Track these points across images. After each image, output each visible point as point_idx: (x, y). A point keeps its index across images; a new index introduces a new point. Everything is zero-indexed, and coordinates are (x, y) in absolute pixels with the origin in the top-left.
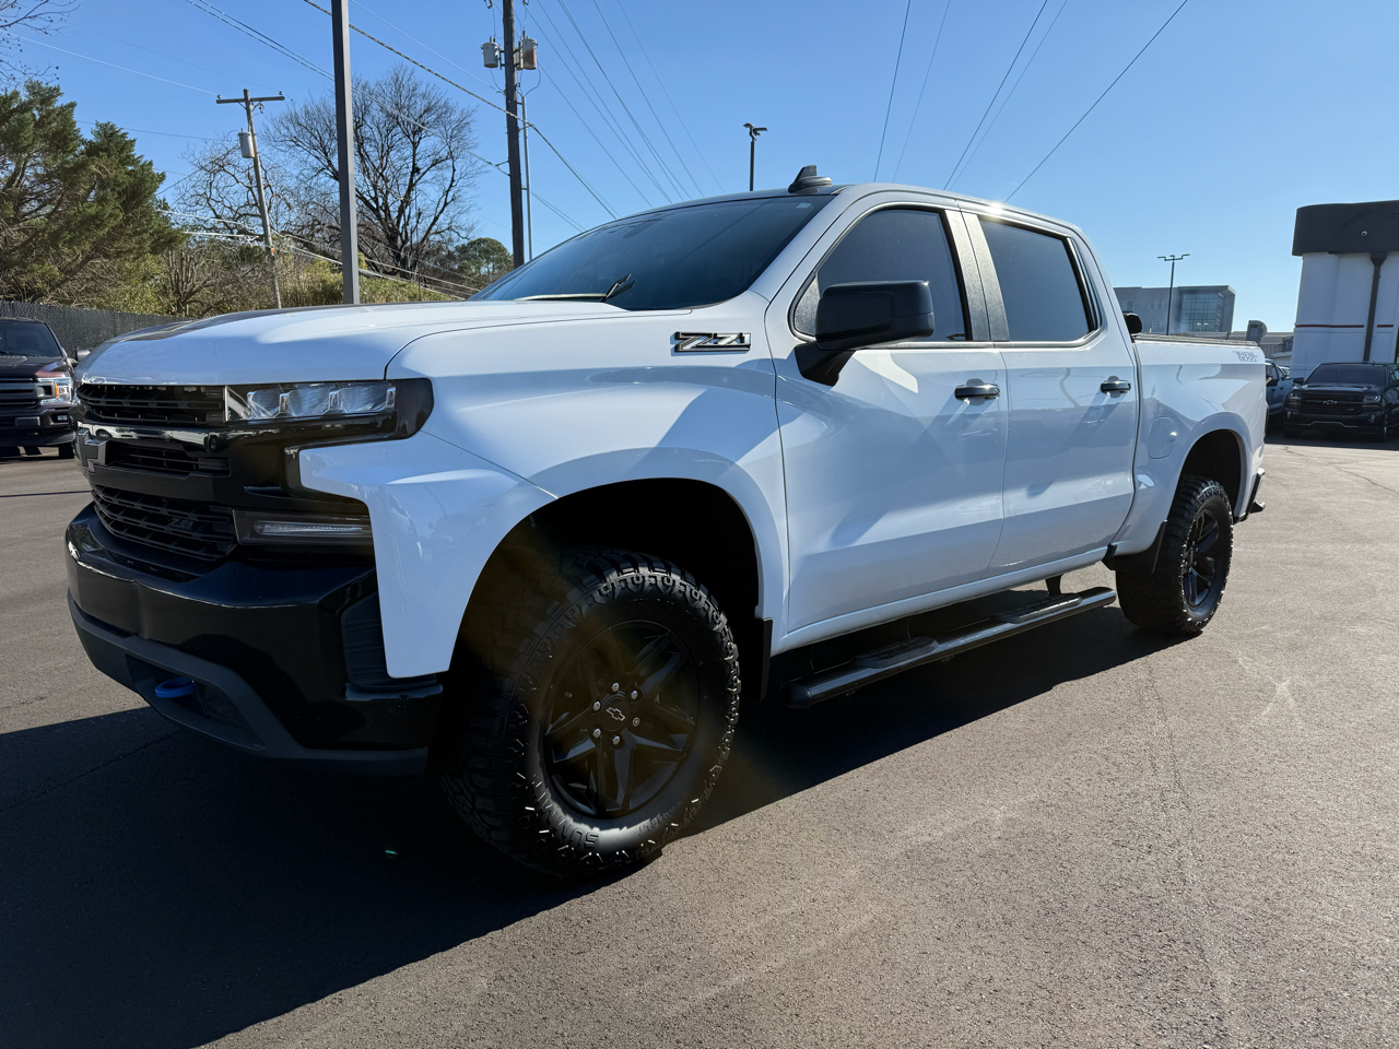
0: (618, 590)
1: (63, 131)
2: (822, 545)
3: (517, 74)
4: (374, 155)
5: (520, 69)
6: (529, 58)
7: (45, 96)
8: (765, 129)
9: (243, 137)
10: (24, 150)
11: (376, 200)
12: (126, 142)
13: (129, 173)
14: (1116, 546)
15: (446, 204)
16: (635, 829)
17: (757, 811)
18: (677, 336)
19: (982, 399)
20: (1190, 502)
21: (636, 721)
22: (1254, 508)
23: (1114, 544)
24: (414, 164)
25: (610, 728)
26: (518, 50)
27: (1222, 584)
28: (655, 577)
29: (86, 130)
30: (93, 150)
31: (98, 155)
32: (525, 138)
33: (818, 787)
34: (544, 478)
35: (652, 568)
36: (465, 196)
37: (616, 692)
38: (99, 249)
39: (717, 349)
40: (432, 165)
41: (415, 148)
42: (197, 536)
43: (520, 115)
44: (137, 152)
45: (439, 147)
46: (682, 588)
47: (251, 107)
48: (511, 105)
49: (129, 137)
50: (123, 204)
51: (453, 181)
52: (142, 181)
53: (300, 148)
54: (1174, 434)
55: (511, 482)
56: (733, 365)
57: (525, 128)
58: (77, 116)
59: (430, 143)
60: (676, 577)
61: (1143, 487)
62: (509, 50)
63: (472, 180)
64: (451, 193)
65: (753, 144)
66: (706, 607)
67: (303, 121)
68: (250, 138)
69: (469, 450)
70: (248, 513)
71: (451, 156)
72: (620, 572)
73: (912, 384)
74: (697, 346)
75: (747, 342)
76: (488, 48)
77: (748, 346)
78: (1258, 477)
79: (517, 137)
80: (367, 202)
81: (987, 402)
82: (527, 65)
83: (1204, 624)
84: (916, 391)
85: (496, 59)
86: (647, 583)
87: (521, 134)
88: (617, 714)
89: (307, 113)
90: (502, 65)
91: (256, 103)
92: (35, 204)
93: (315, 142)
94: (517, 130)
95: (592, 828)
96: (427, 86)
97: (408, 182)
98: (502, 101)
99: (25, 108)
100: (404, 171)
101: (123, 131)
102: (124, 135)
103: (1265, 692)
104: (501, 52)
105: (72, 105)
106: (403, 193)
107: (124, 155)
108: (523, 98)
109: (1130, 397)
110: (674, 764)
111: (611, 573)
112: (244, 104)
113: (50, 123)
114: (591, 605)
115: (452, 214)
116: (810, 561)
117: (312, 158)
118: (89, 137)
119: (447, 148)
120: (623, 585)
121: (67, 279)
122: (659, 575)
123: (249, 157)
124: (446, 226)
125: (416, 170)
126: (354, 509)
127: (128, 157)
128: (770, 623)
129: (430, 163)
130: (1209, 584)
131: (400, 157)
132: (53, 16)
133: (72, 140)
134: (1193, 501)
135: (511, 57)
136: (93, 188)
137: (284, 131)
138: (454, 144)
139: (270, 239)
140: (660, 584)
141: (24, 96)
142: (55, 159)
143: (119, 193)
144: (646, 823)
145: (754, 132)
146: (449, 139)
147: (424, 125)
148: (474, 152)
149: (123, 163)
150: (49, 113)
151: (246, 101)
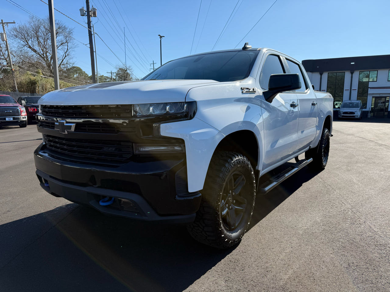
2: (269, 148)
4: (42, 41)
5: (92, 17)
6: (94, 14)
8: (164, 37)
11: (43, 55)
14: (311, 146)
15: (66, 56)
16: (238, 233)
18: (241, 88)
19: (294, 107)
20: (324, 134)
21: (234, 201)
22: (332, 135)
26: (91, 11)
28: (242, 159)
32: (94, 37)
34: (223, 130)
35: (241, 156)
36: (72, 54)
37: (231, 193)
39: (250, 92)
40: (61, 45)
43: (92, 30)
45: (63, 39)
46: (247, 162)
47: (4, 25)
48: (89, 27)
51: (67, 49)
53: (18, 39)
55: (217, 132)
57: (94, 34)
62: (88, 11)
63: (73, 49)
64: (67, 53)
65: (161, 40)
67: (18, 30)
68: (4, 35)
69: (206, 123)
71: (67, 42)
72: (235, 157)
74: (246, 92)
76: (81, 10)
77: (255, 92)
78: (333, 129)
79: (92, 37)
80: (40, 55)
82: (94, 16)
84: (284, 104)
85: (84, 13)
87: (93, 36)
88: (231, 200)
90: (86, 15)
91: (6, 24)
93: (23, 37)
95: (230, 233)
96: (59, 21)
98: (87, 26)
104: (86, 11)
108: (93, 25)
115: (67, 59)
116: (267, 152)
117: (22, 42)
119: (65, 40)
120: (236, 161)
123: (4, 40)
124: (66, 63)
135: (89, 13)
137: (12, 33)
138: (67, 39)
139: (12, 66)
145: (161, 37)
146: (66, 37)
147: (58, 32)
148: (74, 41)
151: (2, 23)
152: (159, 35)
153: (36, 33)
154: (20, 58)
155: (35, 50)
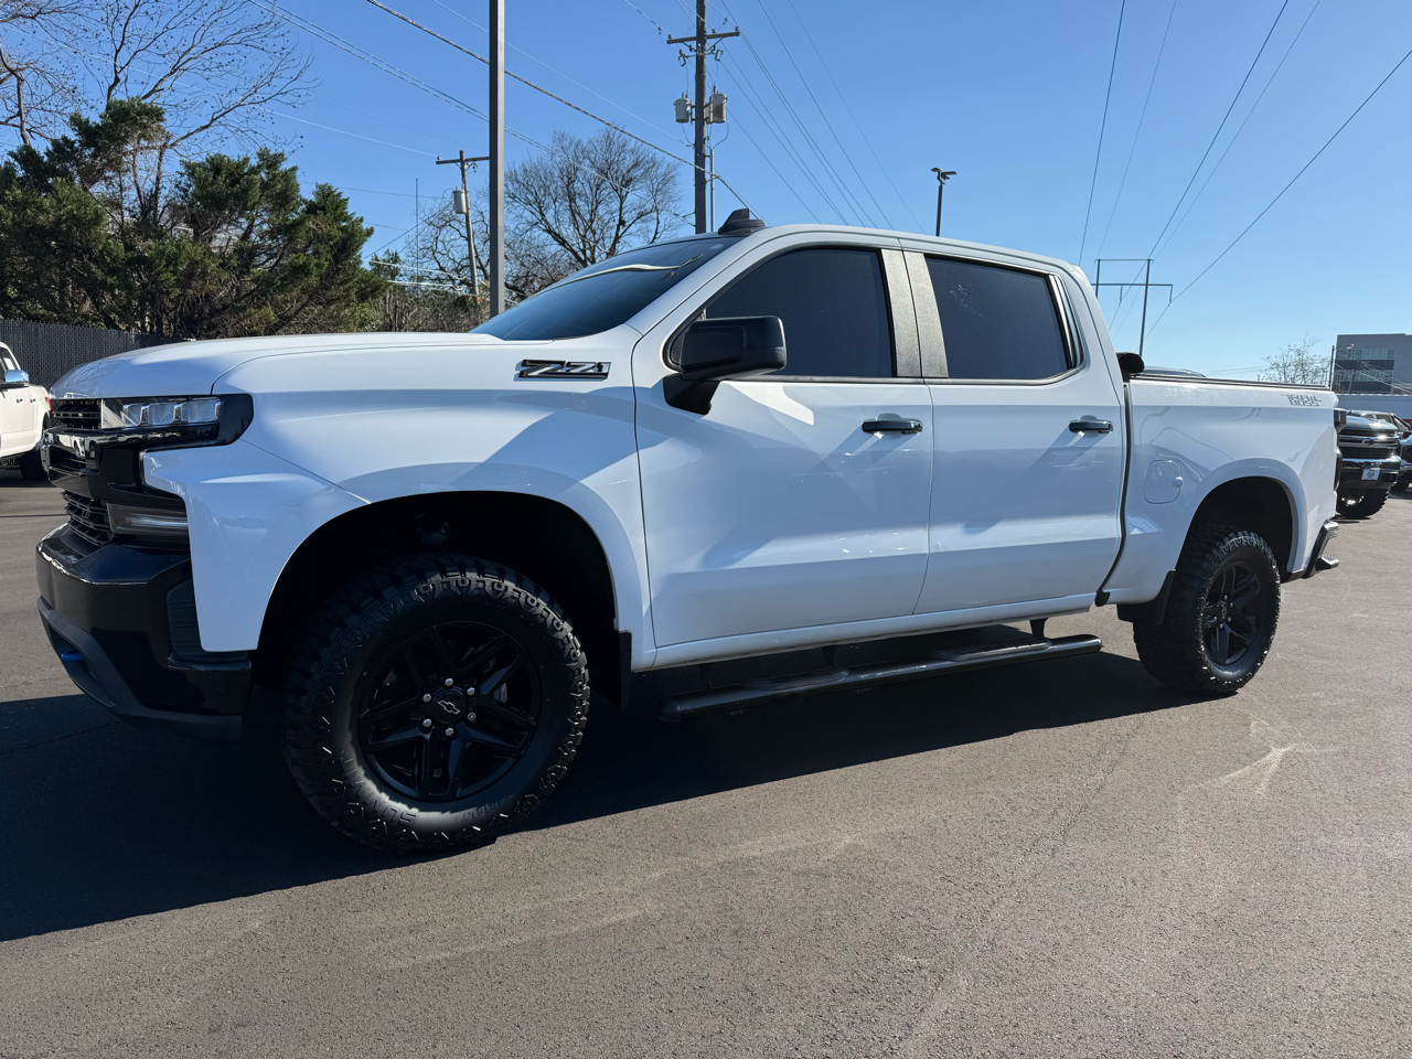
0: (438, 592)
1: (286, 190)
2: (691, 565)
3: (707, 128)
4: (584, 208)
5: (709, 123)
6: (718, 112)
7: (271, 161)
8: (954, 173)
9: (457, 194)
10: (252, 209)
11: (584, 252)
12: (341, 201)
13: (343, 230)
14: (1109, 594)
16: (459, 815)
17: (613, 816)
18: (524, 363)
19: (899, 433)
20: (1211, 553)
21: (472, 716)
22: (1317, 564)
23: (1105, 591)
24: (621, 218)
25: (441, 719)
26: (708, 105)
27: (1267, 645)
28: (484, 582)
29: (307, 192)
30: (312, 209)
31: (315, 213)
32: (712, 189)
33: (689, 801)
34: (355, 484)
35: (481, 572)
37: (451, 687)
38: (313, 295)
39: (568, 376)
40: (638, 218)
41: (622, 199)
42: (91, 526)
43: (707, 168)
44: (350, 210)
45: (645, 200)
46: (516, 595)
47: (466, 167)
48: (700, 158)
49: (343, 197)
50: (334, 256)
51: (656, 233)
52: (352, 235)
53: (516, 204)
54: (1180, 478)
55: (320, 486)
56: (585, 392)
57: (711, 180)
58: (300, 178)
59: (636, 197)
60: (511, 585)
61: (1136, 532)
62: (700, 105)
63: (675, 232)
65: (941, 188)
66: (545, 614)
67: (520, 179)
68: (463, 195)
69: (281, 456)
70: (121, 507)
71: (655, 208)
72: (443, 573)
73: (807, 417)
74: (544, 373)
75: (604, 371)
76: (680, 104)
78: (1323, 532)
79: (704, 189)
80: (575, 253)
81: (904, 437)
82: (716, 119)
83: (1241, 685)
84: (812, 423)
85: (688, 114)
86: (473, 587)
87: (708, 186)
88: (449, 707)
89: (525, 170)
90: (692, 120)
91: (470, 163)
92: (264, 258)
93: (531, 198)
94: (704, 182)
95: (410, 807)
97: (614, 235)
98: (691, 155)
99: (254, 171)
100: (611, 224)
101: (338, 191)
102: (339, 195)
103: (1253, 754)
104: (692, 107)
105: (294, 169)
106: (609, 244)
107: (338, 213)
108: (711, 151)
109: (1115, 439)
110: (510, 761)
111: (433, 575)
112: (459, 164)
113: (275, 186)
114: (407, 603)
116: (674, 581)
117: (527, 213)
118: (312, 198)
119: (652, 201)
120: (445, 586)
121: (284, 324)
122: (489, 581)
123: (461, 212)
125: (622, 223)
126: (174, 505)
127: (342, 214)
128: (628, 636)
129: (635, 216)
130: (1248, 642)
131: (608, 210)
132: (300, 92)
133: (293, 199)
134: (1215, 551)
135: (702, 112)
136: (310, 243)
138: (659, 198)
139: (477, 289)
140: (488, 588)
141: (254, 162)
142: (277, 217)
143: (331, 247)
144: (473, 810)
145: (943, 176)
146: (655, 192)
147: (631, 180)
148: (678, 204)
149: (336, 220)
150: (274, 176)
151: (462, 161)
152: (935, 170)
153: (567, 187)
154: (522, 264)
155: (562, 239)
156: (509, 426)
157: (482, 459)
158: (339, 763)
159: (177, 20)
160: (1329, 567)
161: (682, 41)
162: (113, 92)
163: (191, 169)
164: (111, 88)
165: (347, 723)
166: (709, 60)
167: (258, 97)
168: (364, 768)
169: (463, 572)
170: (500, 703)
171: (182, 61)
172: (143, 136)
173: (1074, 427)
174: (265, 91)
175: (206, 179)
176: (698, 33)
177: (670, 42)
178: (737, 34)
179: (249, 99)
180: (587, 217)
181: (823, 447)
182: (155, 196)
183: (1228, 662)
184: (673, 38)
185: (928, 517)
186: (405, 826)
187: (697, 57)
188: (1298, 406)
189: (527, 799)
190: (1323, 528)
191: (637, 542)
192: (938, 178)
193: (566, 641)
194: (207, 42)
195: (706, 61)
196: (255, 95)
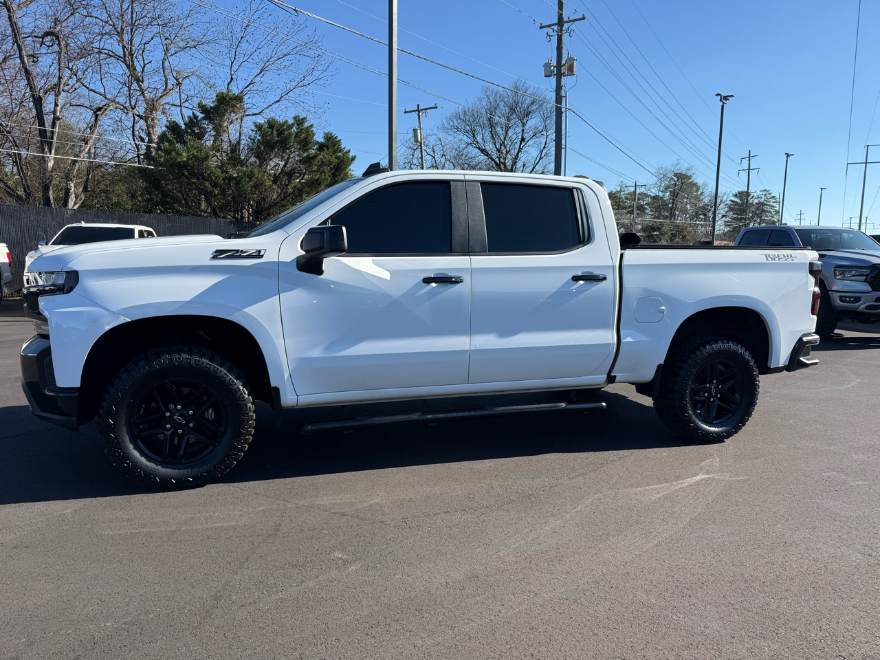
0: (166, 363)
1: (307, 138)
3: (563, 79)
5: (564, 76)
6: (571, 69)
7: (300, 121)
8: (732, 96)
9: (415, 131)
10: (289, 149)
11: (499, 159)
12: (338, 141)
13: (338, 158)
15: (541, 158)
16: (181, 472)
18: (217, 251)
19: (448, 283)
20: (693, 354)
22: (799, 363)
23: (612, 374)
24: (522, 136)
25: (176, 426)
26: (564, 65)
28: (191, 359)
29: (319, 138)
30: (321, 147)
31: (323, 149)
32: (566, 117)
34: (124, 312)
35: (190, 355)
37: (180, 410)
39: (240, 257)
40: (535, 136)
41: (524, 124)
43: (563, 104)
44: (343, 146)
45: (539, 124)
46: (209, 366)
47: (421, 114)
48: (559, 99)
49: (339, 138)
50: (333, 174)
51: (546, 144)
52: (343, 161)
53: (458, 133)
54: (663, 308)
55: (106, 313)
56: (248, 265)
57: (566, 111)
58: (315, 130)
59: (533, 122)
60: (206, 361)
61: (629, 339)
62: (559, 65)
64: (544, 152)
65: (723, 107)
66: (225, 375)
68: (419, 131)
69: (90, 300)
71: (546, 129)
72: (169, 354)
74: (227, 256)
75: (262, 254)
76: (547, 66)
77: (262, 256)
78: (801, 342)
79: (561, 117)
81: (451, 286)
82: (569, 73)
83: (728, 437)
84: (389, 278)
85: (551, 72)
86: (185, 362)
87: (564, 115)
88: (179, 420)
89: (465, 112)
90: (554, 75)
91: (423, 111)
93: (468, 128)
94: (561, 113)
96: (534, 89)
97: (518, 147)
98: (553, 97)
99: (290, 128)
100: (517, 140)
101: (336, 136)
102: (336, 138)
104: (554, 67)
105: (312, 126)
106: (515, 153)
107: (335, 148)
108: (566, 94)
111: (164, 355)
112: (417, 112)
113: (301, 135)
114: (150, 368)
117: (465, 138)
118: (322, 140)
119: (544, 125)
120: (170, 361)
122: (194, 359)
123: (416, 142)
127: (338, 148)
128: (277, 389)
129: (532, 135)
130: (733, 411)
131: (514, 133)
133: (311, 142)
135: (560, 69)
137: (451, 123)
138: (548, 122)
140: (193, 363)
143: (331, 168)
144: (189, 470)
145: (724, 98)
147: (530, 112)
149: (335, 152)
150: (301, 130)
151: (418, 110)
152: (718, 95)
155: (486, 152)
156: (204, 283)
157: (188, 300)
158: (118, 442)
159: (262, 44)
160: (806, 365)
161: (549, 26)
162: (230, 86)
163: (259, 127)
164: (228, 85)
165: (123, 423)
166: (565, 37)
167: (305, 82)
168: (133, 445)
169: (180, 354)
170: (208, 420)
171: (266, 65)
172: (233, 111)
173: (576, 279)
174: (309, 79)
175: (267, 133)
176: (559, 20)
177: (541, 28)
178: (583, 18)
179: (300, 84)
180: (502, 137)
181: (396, 292)
182: (239, 143)
183: (714, 422)
184: (543, 25)
185: (471, 330)
186: (153, 474)
187: (558, 35)
188: (774, 261)
189: (218, 468)
190: (800, 340)
191: (279, 342)
192: (721, 100)
193: (238, 390)
194: (280, 54)
195: (563, 38)
196: (304, 82)
